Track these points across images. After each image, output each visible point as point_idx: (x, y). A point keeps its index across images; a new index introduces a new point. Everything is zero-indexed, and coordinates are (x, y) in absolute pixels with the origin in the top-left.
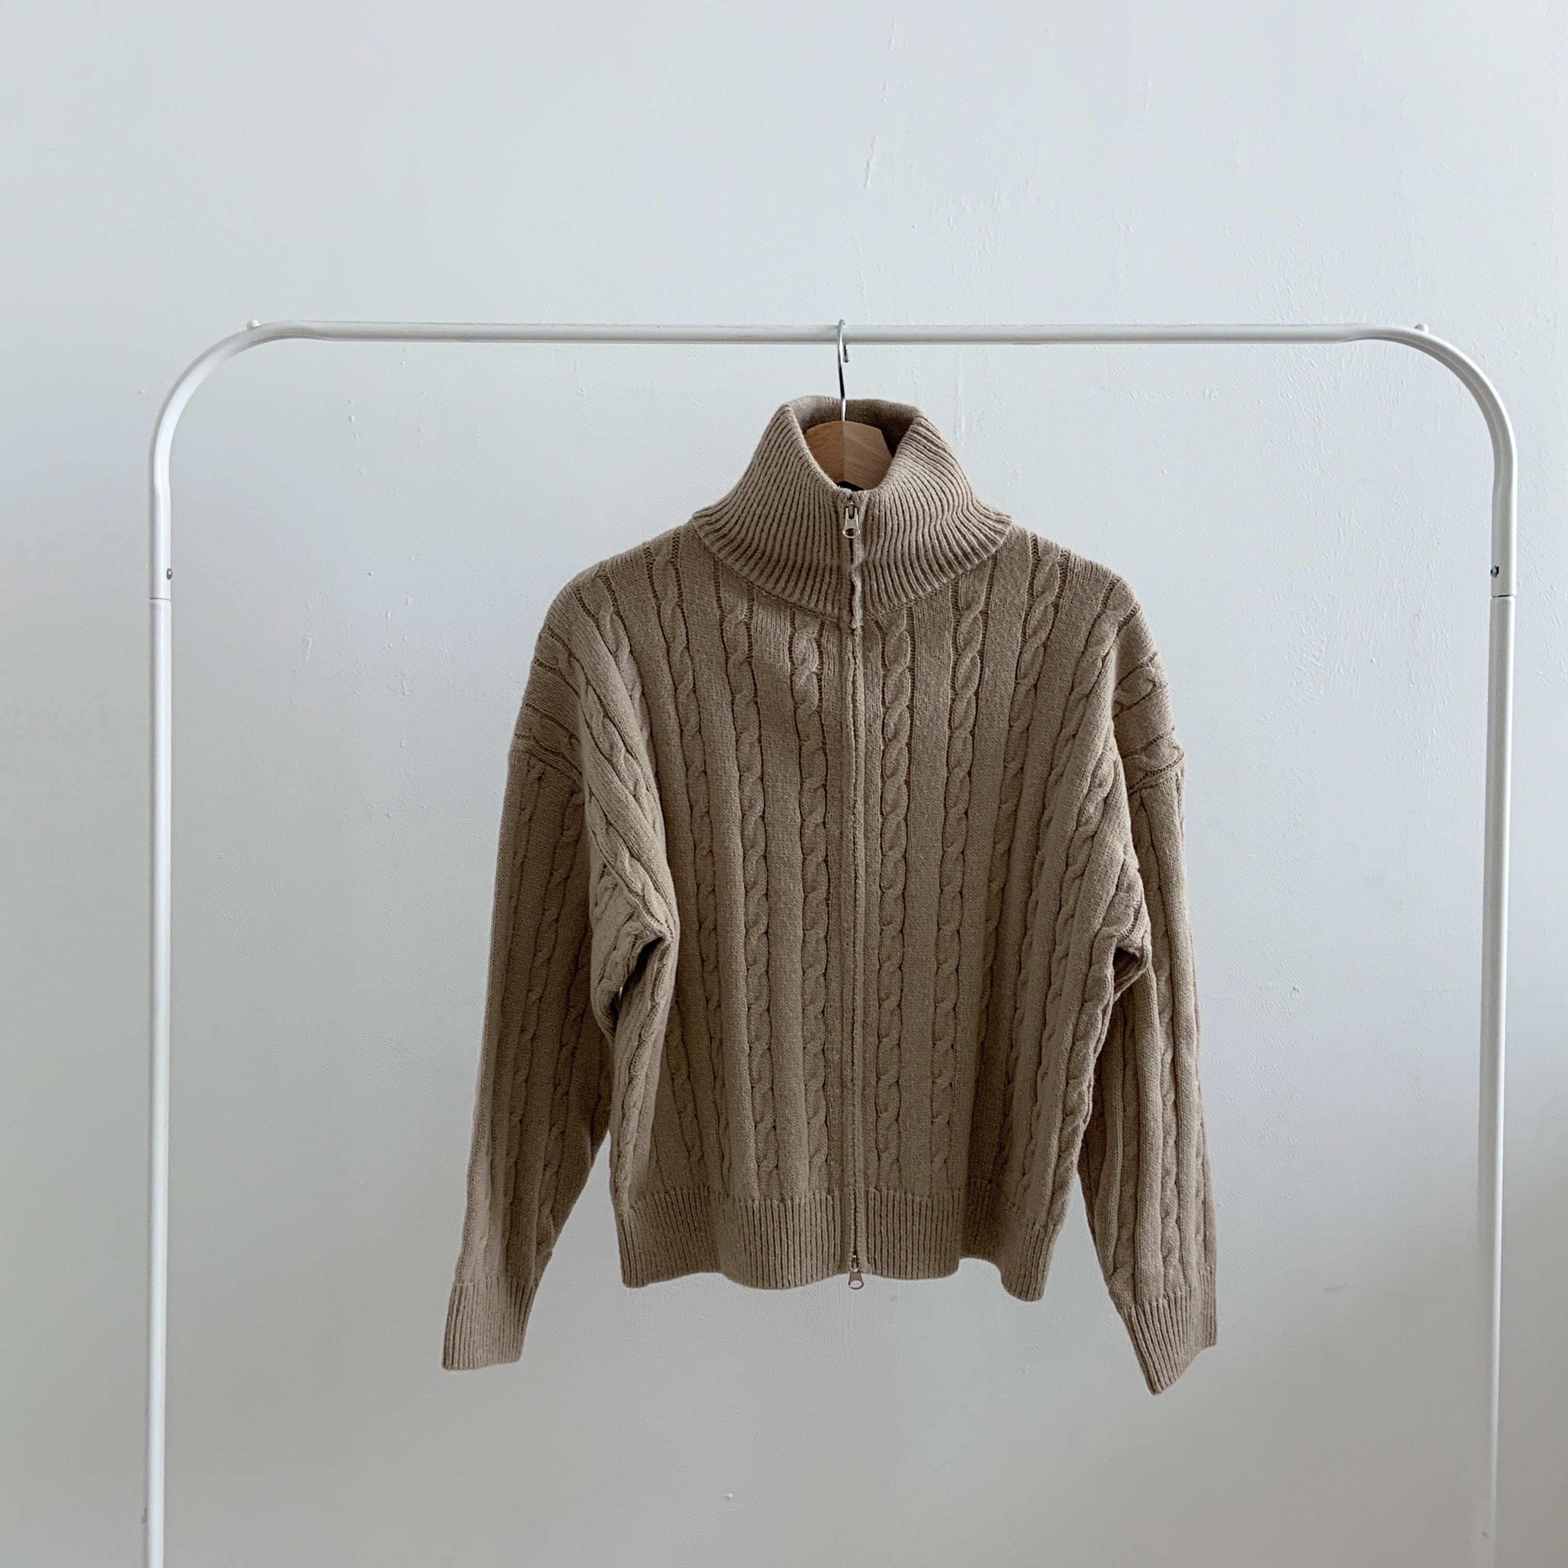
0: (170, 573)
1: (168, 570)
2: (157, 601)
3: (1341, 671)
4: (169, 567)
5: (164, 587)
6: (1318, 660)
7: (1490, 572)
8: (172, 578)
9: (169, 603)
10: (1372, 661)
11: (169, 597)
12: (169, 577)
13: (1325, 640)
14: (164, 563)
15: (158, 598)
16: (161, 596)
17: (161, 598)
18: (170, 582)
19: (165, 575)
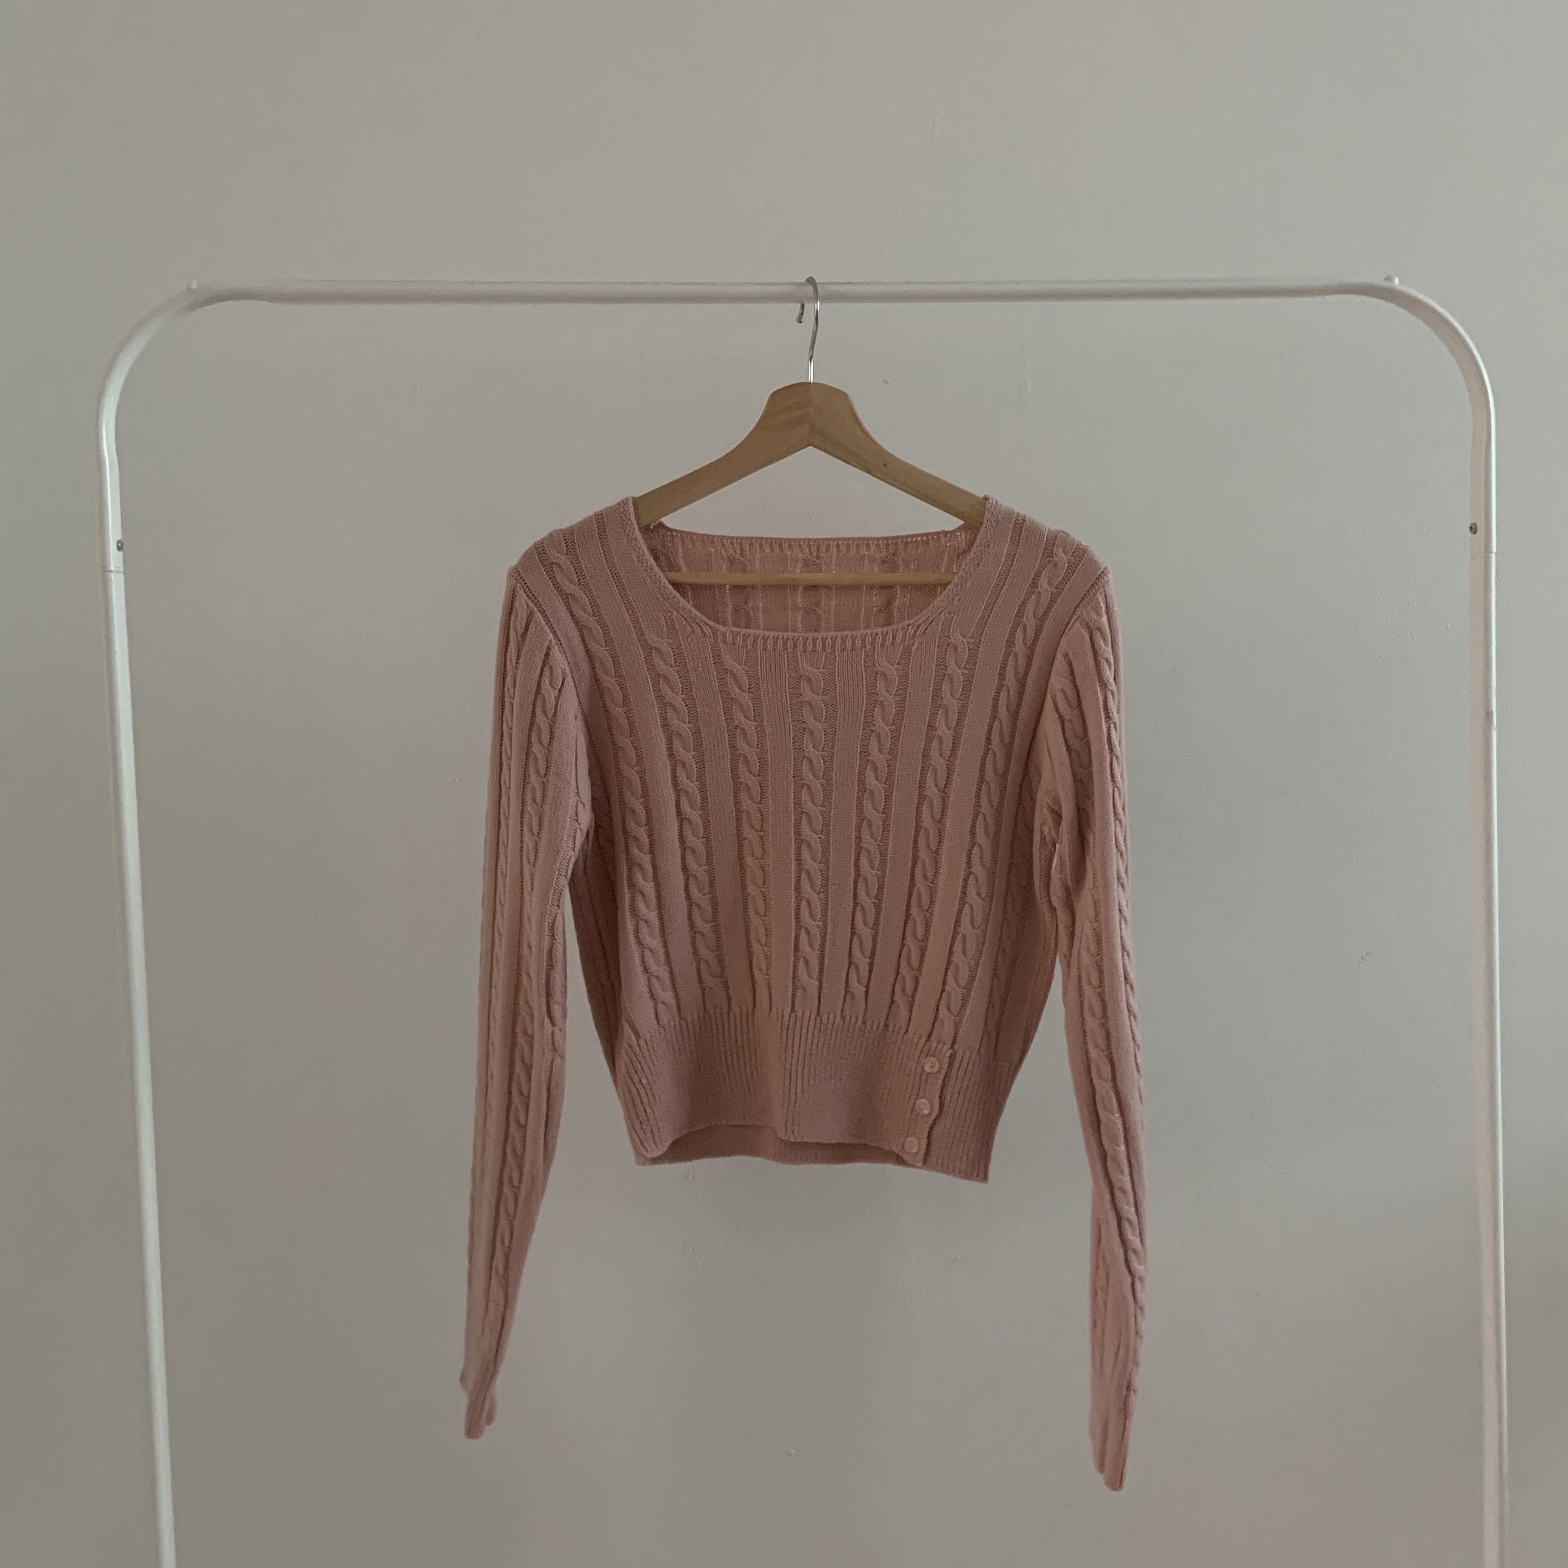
0: (120, 545)
1: (119, 542)
2: (109, 573)
4: (119, 537)
5: (115, 559)
7: (1469, 529)
8: (124, 546)
9: (121, 577)
11: (122, 570)
12: (119, 549)
14: (114, 533)
15: (107, 571)
16: (112, 568)
17: (111, 571)
18: (121, 554)
19: (116, 547)
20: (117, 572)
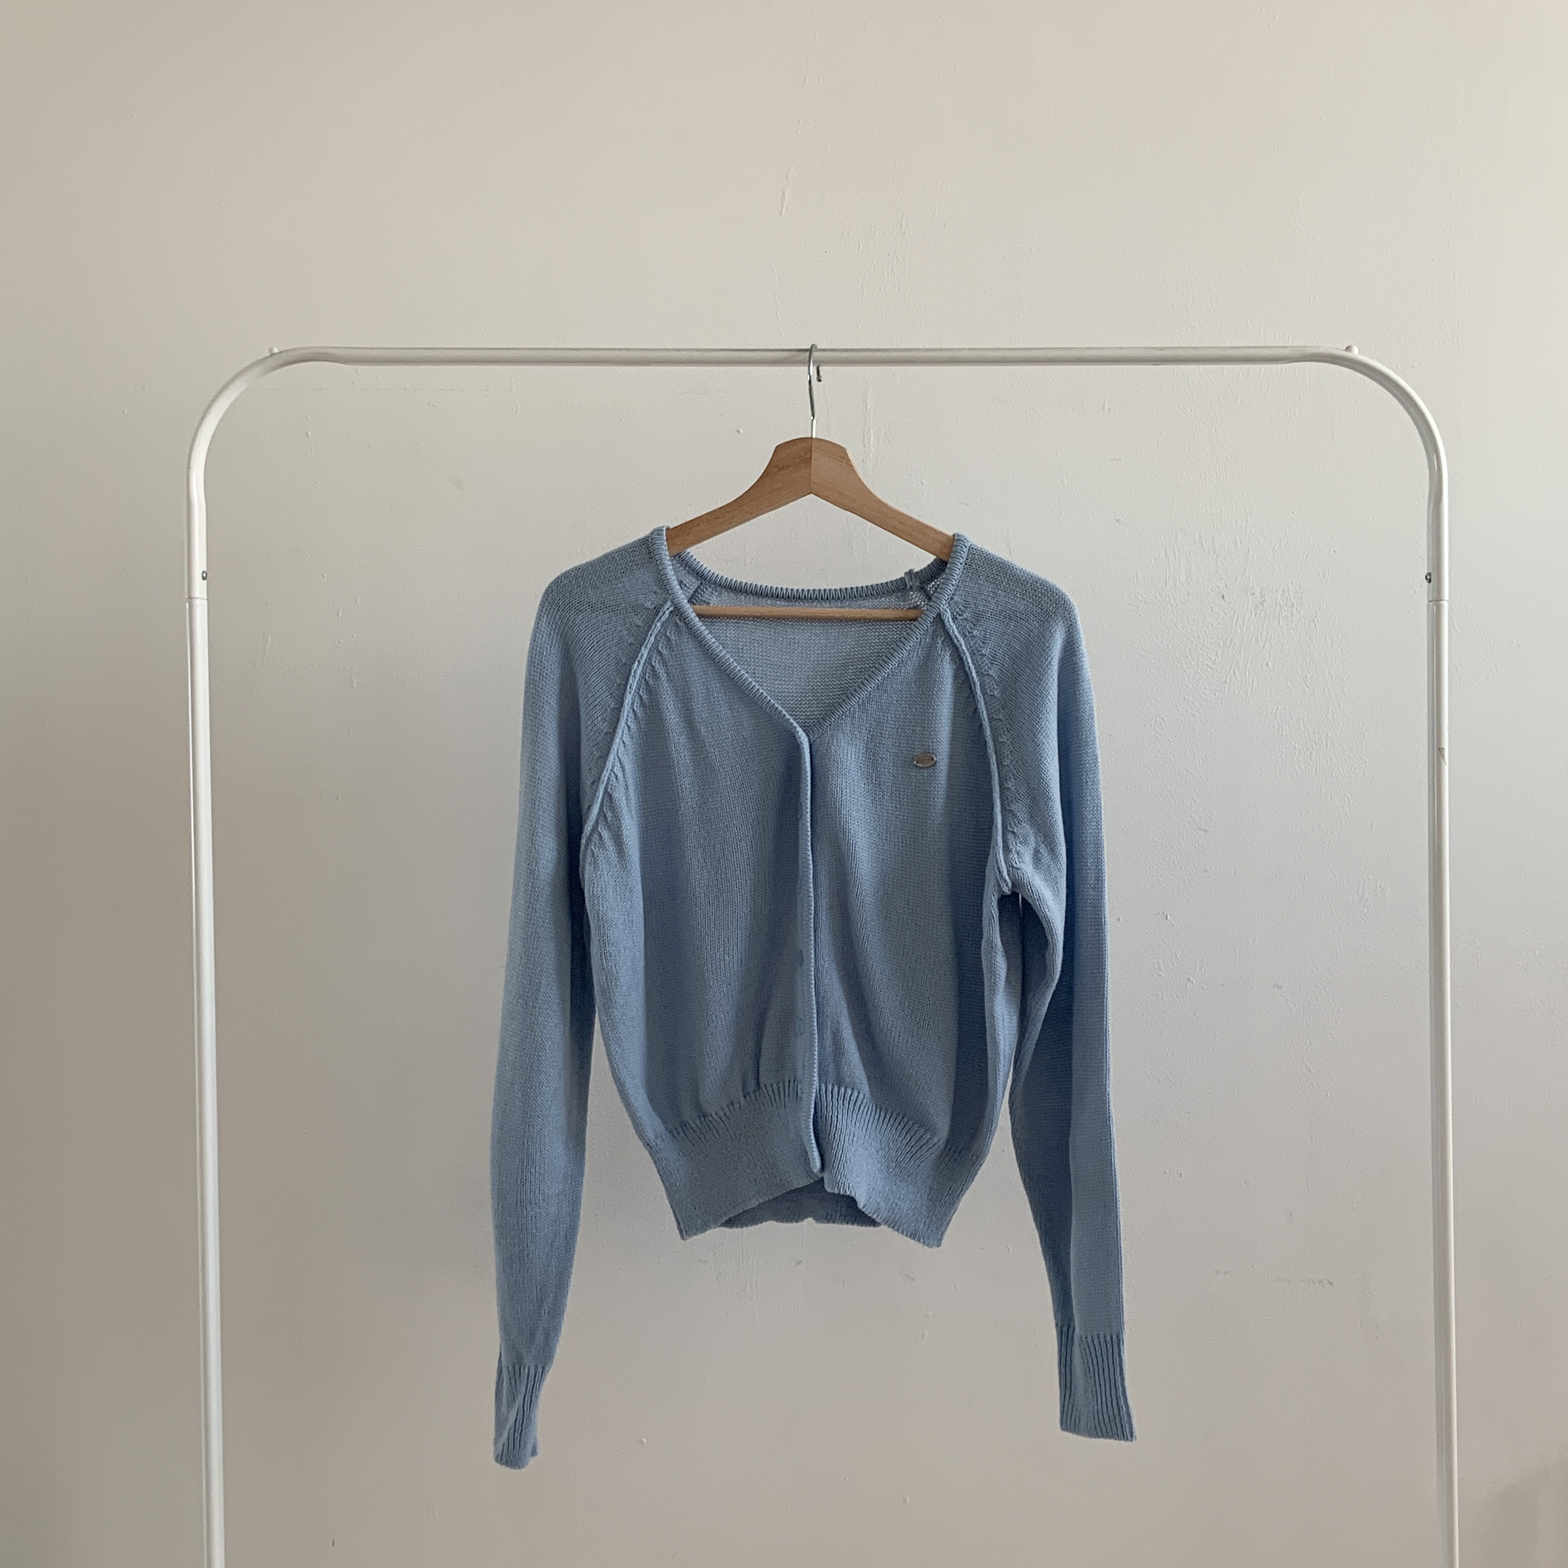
0: (204, 575)
1: (204, 572)
2: (195, 600)
3: (1237, 674)
4: (205, 569)
5: (200, 588)
6: (1214, 663)
8: (208, 578)
9: (206, 602)
10: (1268, 664)
11: (206, 597)
12: (204, 578)
13: (1221, 644)
14: (200, 564)
15: (194, 598)
16: (197, 596)
17: (197, 598)
18: (205, 582)
19: (201, 578)
20: (202, 599)
